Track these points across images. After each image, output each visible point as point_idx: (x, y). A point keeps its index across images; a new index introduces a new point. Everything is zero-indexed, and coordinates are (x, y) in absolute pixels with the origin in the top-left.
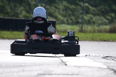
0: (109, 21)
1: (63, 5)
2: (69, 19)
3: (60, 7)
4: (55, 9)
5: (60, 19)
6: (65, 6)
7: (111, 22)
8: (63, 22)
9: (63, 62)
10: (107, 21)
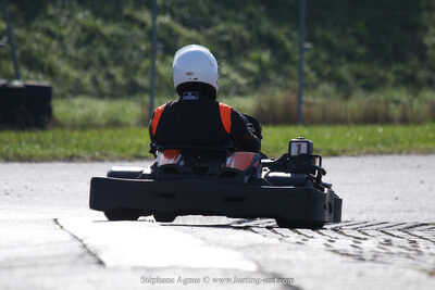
0: (251, 79)
1: (78, 23)
2: (101, 79)
3: (65, 32)
4: (47, 40)
5: (66, 77)
6: (84, 29)
7: (258, 82)
8: (79, 91)
9: (89, 252)
10: (243, 81)
